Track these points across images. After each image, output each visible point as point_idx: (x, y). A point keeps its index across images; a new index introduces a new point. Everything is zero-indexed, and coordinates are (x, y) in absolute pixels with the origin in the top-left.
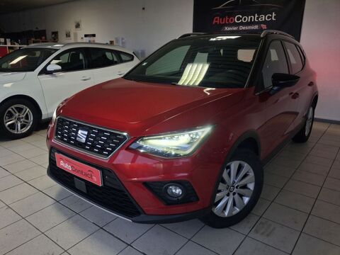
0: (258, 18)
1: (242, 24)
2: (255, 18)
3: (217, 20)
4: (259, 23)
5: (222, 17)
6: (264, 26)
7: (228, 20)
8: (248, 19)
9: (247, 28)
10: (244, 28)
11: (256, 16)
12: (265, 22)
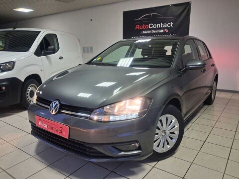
0: (163, 26)
1: (153, 29)
2: (161, 25)
3: (138, 27)
4: (163, 28)
5: (141, 25)
6: (167, 31)
7: (145, 27)
8: (157, 26)
9: (156, 32)
10: (154, 32)
11: (162, 24)
12: (167, 28)
